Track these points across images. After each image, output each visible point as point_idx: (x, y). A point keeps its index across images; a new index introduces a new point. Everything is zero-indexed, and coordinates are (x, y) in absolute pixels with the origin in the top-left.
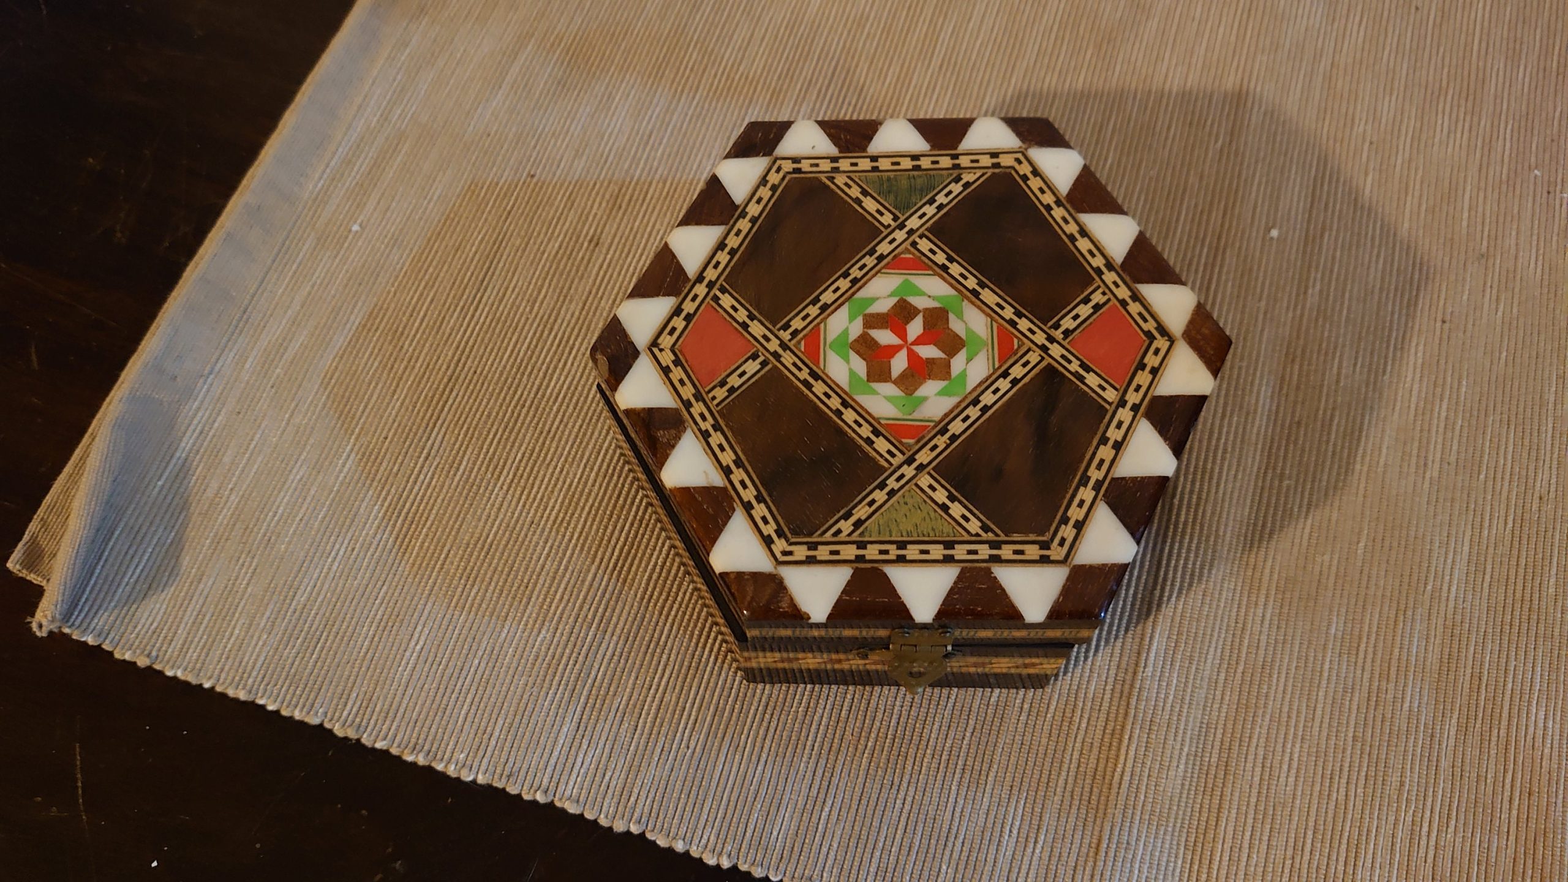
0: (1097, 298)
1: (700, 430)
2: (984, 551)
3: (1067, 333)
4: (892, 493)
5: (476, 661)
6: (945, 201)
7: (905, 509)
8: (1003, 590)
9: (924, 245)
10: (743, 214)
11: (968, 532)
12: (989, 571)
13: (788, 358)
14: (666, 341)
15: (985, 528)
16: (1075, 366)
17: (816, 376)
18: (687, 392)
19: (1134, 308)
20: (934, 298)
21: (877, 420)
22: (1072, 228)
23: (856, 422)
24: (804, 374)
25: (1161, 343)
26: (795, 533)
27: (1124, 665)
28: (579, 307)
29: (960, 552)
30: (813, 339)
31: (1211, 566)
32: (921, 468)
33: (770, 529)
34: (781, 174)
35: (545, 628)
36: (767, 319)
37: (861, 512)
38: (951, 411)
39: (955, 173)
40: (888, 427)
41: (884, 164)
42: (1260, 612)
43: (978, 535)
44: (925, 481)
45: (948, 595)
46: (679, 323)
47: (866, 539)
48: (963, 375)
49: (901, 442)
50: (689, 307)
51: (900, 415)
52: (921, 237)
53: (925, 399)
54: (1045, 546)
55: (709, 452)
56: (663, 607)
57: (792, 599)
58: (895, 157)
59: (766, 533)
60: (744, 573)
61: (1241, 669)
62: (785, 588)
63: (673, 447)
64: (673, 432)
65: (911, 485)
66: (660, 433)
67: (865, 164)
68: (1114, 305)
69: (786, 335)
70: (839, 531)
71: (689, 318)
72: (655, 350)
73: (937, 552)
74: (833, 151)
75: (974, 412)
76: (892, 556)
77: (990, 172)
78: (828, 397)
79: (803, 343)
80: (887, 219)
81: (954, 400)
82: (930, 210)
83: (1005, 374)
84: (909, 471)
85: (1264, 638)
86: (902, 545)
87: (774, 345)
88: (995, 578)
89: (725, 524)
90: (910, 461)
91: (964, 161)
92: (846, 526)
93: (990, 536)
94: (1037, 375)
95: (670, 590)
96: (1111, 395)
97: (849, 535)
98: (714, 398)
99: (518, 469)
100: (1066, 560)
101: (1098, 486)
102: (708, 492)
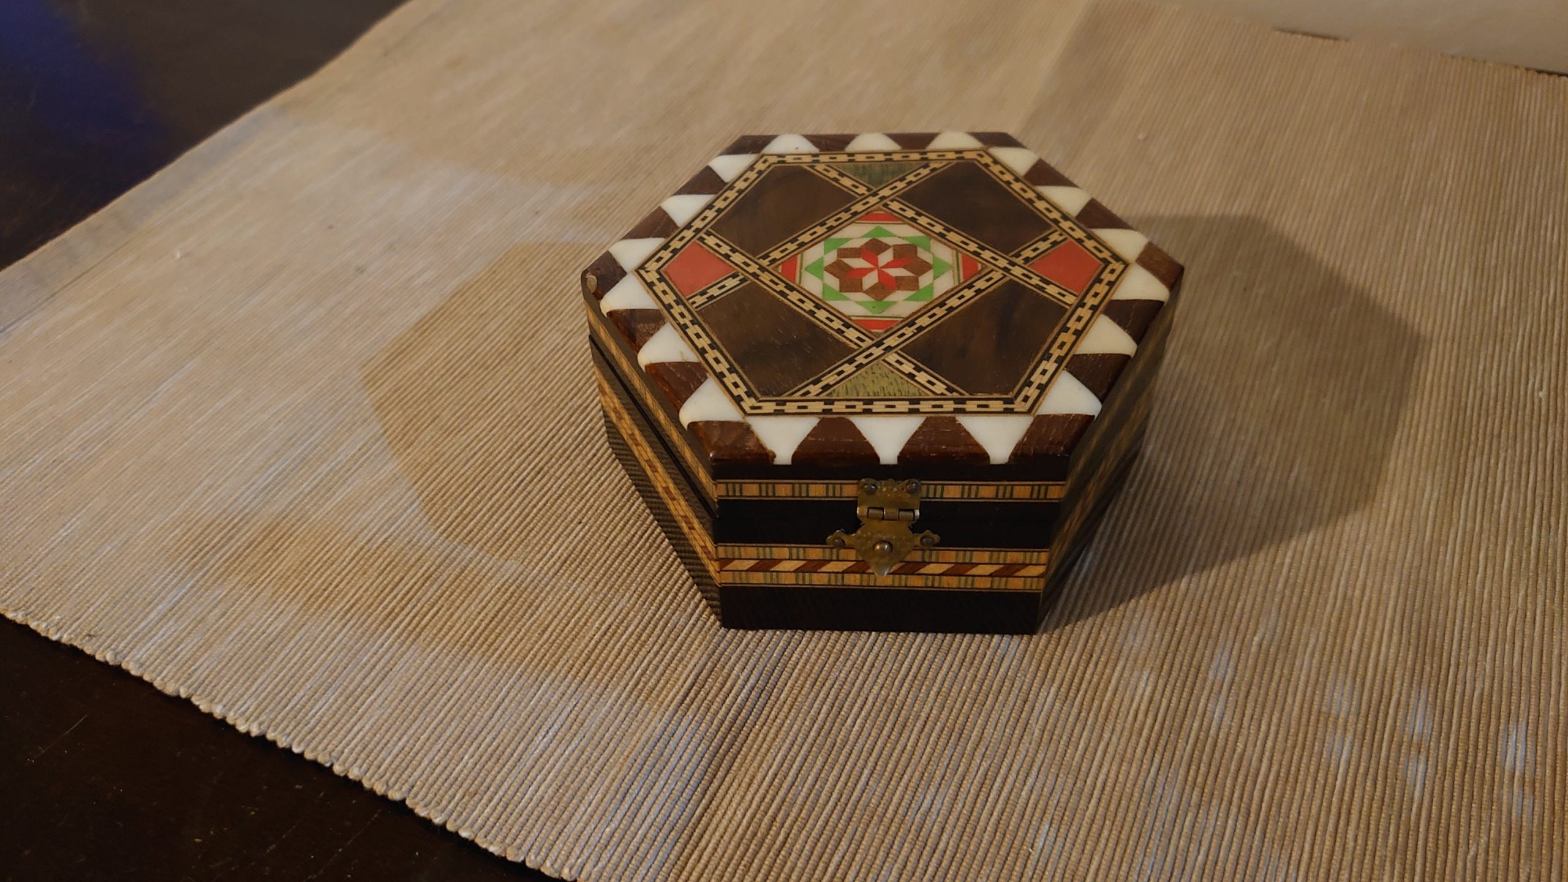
0: (1055, 237)
1: (679, 324)
2: (949, 406)
3: (1027, 260)
4: (860, 366)
6: (914, 179)
7: (871, 377)
8: (968, 433)
9: (895, 206)
10: (731, 188)
11: (933, 393)
12: (954, 420)
13: (766, 277)
14: (653, 266)
15: (950, 389)
16: (1035, 281)
17: (792, 289)
18: (670, 299)
19: (1090, 244)
20: (904, 238)
21: (849, 317)
22: (1030, 195)
23: (828, 318)
24: (781, 287)
25: (1116, 266)
26: (764, 394)
29: (925, 406)
30: (790, 265)
32: (889, 349)
33: (741, 391)
34: (767, 164)
36: (748, 251)
37: (830, 379)
38: (919, 311)
39: (924, 163)
40: (858, 322)
41: (859, 158)
43: (942, 394)
44: (892, 358)
45: (913, 436)
46: (666, 255)
47: (834, 398)
48: (931, 287)
49: (870, 332)
50: (676, 244)
51: (870, 314)
52: (892, 201)
53: (894, 303)
54: (1010, 401)
55: (686, 338)
57: (758, 440)
58: (870, 154)
59: (736, 394)
60: (712, 422)
62: (752, 432)
63: (652, 335)
64: (653, 325)
65: (880, 360)
66: (640, 326)
67: (842, 158)
68: (1072, 243)
69: (765, 263)
70: (808, 393)
71: (675, 251)
72: (642, 272)
73: (903, 406)
74: (815, 150)
75: (940, 312)
76: (859, 409)
77: (955, 162)
78: (802, 302)
79: (780, 267)
80: (862, 190)
81: (921, 304)
82: (900, 185)
83: (970, 287)
84: (877, 352)
86: (870, 402)
87: (753, 268)
88: (960, 424)
89: (697, 388)
90: (878, 344)
91: (931, 156)
92: (814, 390)
93: (955, 395)
94: (999, 287)
96: (1070, 299)
97: (818, 395)
98: (694, 303)
100: (1029, 412)
101: (1060, 360)
102: (682, 366)
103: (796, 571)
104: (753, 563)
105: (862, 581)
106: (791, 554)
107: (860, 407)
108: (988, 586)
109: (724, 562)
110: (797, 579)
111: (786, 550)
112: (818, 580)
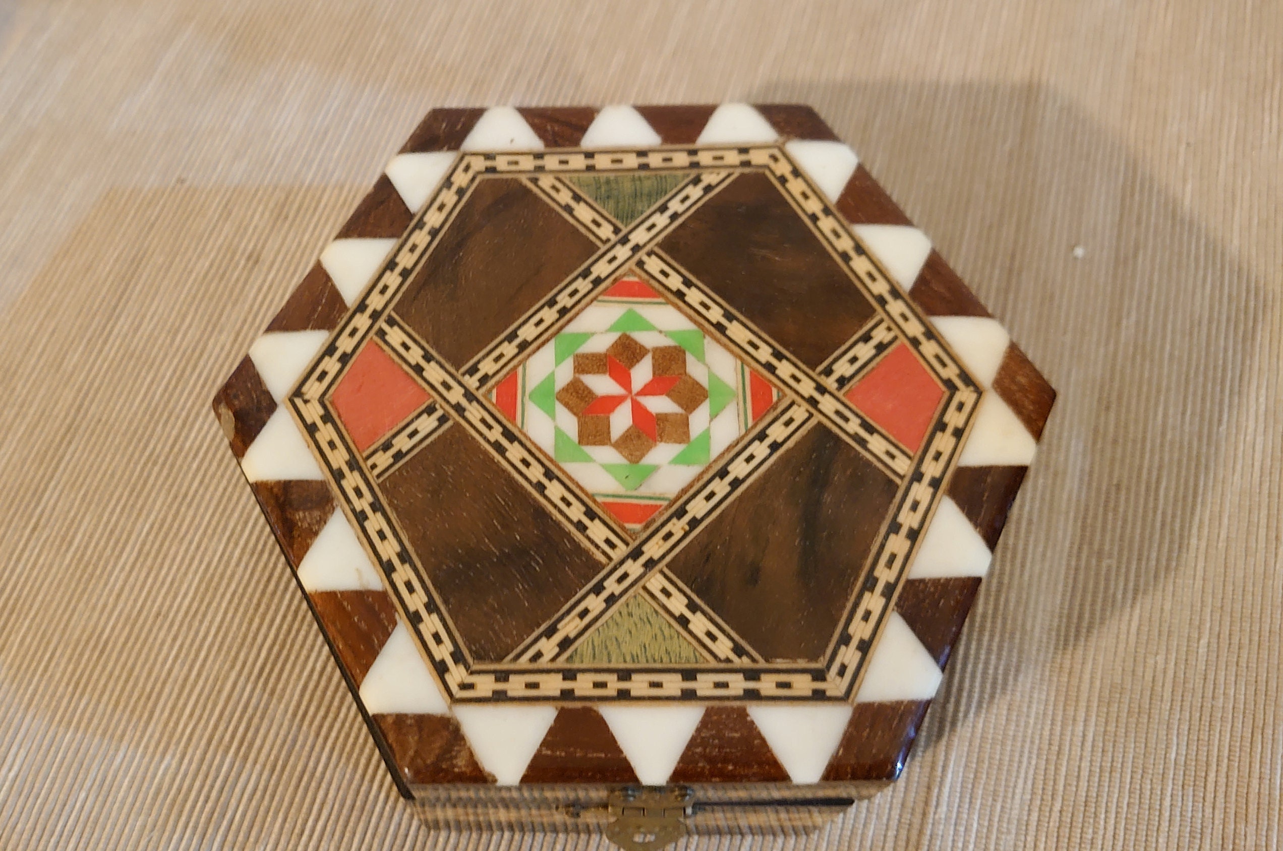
0: (881, 335)
1: (353, 510)
2: (738, 684)
3: (841, 381)
4: (611, 600)
5: (83, 795)
6: (680, 208)
7: (627, 623)
8: (764, 740)
9: (654, 265)
10: (420, 225)
11: (715, 656)
12: (743, 714)
13: (474, 413)
14: (314, 389)
15: (739, 651)
16: (853, 426)
17: (512, 437)
18: (339, 458)
19: (929, 348)
20: (666, 334)
21: (592, 497)
22: (844, 244)
23: (563, 499)
24: (496, 434)
25: (965, 395)
26: (479, 657)
27: (910, 804)
28: (231, 338)
29: (704, 685)
30: (508, 387)
31: (1018, 671)
32: (650, 564)
33: (443, 652)
34: (470, 174)
35: (170, 752)
36: (448, 359)
37: (569, 626)
38: (691, 486)
39: (693, 173)
40: (606, 506)
41: (602, 162)
42: (1080, 728)
43: (728, 660)
44: (656, 582)
45: (687, 747)
46: (331, 365)
47: (576, 665)
48: (706, 435)
49: (623, 528)
50: (346, 344)
51: (621, 490)
52: (649, 254)
53: (656, 468)
54: (819, 675)
55: (365, 541)
56: (321, 727)
57: (471, 754)
58: (616, 153)
59: (438, 658)
61: (1057, 807)
62: (463, 737)
63: (316, 534)
64: (316, 514)
65: (638, 588)
66: (300, 515)
67: (577, 162)
68: (903, 346)
69: (472, 382)
70: (538, 655)
71: (344, 359)
72: (299, 402)
73: (673, 684)
74: (537, 144)
75: (720, 487)
76: (611, 691)
77: (737, 173)
78: (527, 464)
79: (494, 391)
80: (606, 231)
81: (693, 471)
82: (661, 220)
83: (762, 436)
84: (634, 568)
85: (1085, 764)
86: (625, 675)
87: (456, 395)
88: (752, 722)
89: (382, 644)
90: (636, 554)
91: (705, 158)
92: (548, 647)
93: (745, 662)
94: (805, 438)
95: (331, 703)
96: (902, 465)
97: (553, 660)
98: (374, 466)
99: (144, 544)
100: (846, 697)
101: (888, 592)
102: (360, 597)
107: (614, 685)
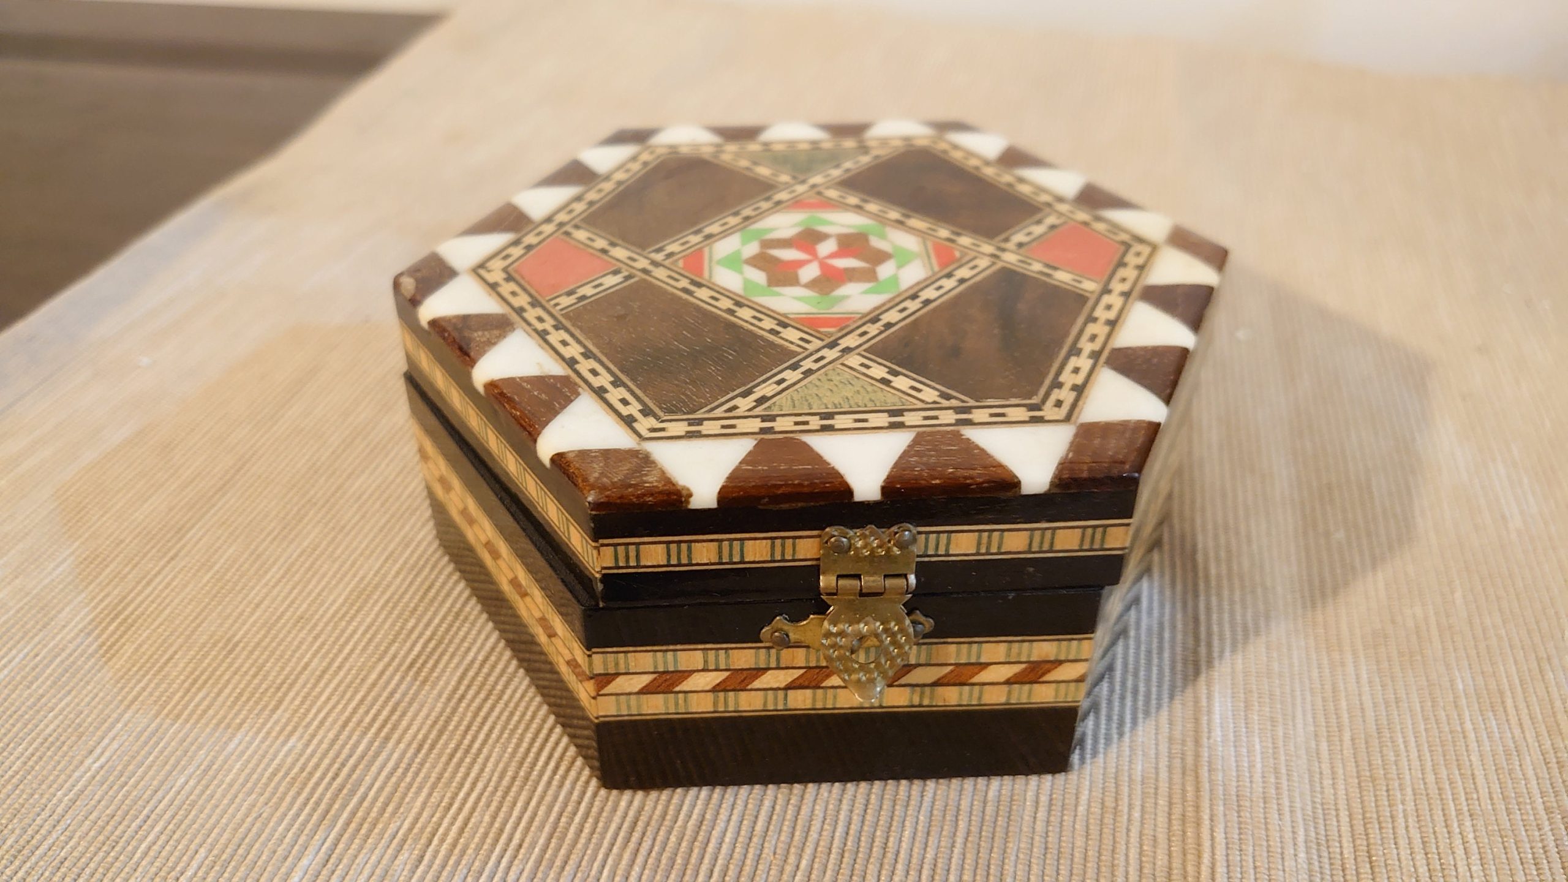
0: (1051, 220)
1: (536, 330)
2: (948, 417)
3: (1020, 245)
4: (808, 373)
6: (852, 166)
7: (827, 385)
8: (983, 450)
9: (833, 194)
10: (606, 180)
11: (922, 401)
12: (958, 435)
13: (661, 273)
14: (498, 264)
15: (946, 397)
16: (1036, 267)
17: (699, 285)
18: (520, 301)
19: (1100, 226)
20: (848, 227)
21: (785, 315)
22: (1007, 179)
23: (755, 318)
24: (684, 283)
25: (1146, 250)
26: (669, 411)
29: (912, 419)
30: (695, 261)
32: (847, 350)
33: (634, 409)
34: (655, 155)
36: (634, 245)
37: (766, 390)
38: (883, 305)
39: (863, 150)
40: (800, 320)
41: (778, 147)
43: (935, 402)
44: (854, 360)
45: (901, 458)
46: (516, 252)
47: (775, 413)
48: (895, 279)
49: (819, 332)
50: (530, 239)
51: (814, 310)
52: (827, 188)
53: (847, 297)
54: (1035, 407)
55: (546, 347)
57: (663, 472)
58: (791, 144)
59: (625, 413)
60: (590, 451)
62: (653, 462)
63: (494, 344)
64: (495, 333)
65: (837, 364)
66: (477, 335)
67: (755, 148)
68: (1074, 226)
69: (659, 257)
70: (735, 408)
71: (529, 248)
72: (482, 272)
73: (883, 419)
74: (718, 140)
75: (912, 305)
76: (813, 426)
77: (902, 150)
78: (717, 300)
79: (681, 261)
80: (784, 179)
81: (884, 297)
82: (836, 172)
83: (949, 276)
84: (831, 354)
86: (830, 416)
87: (642, 263)
88: (968, 439)
89: (564, 407)
90: (832, 345)
91: (870, 143)
92: (744, 404)
93: (954, 403)
94: (989, 276)
96: (1090, 286)
97: (750, 410)
98: (557, 305)
100: (1068, 419)
101: (1095, 355)
102: (541, 381)
103: (715, 690)
104: (646, 679)
105: (814, 700)
106: (706, 662)
107: (815, 422)
108: (1003, 700)
109: (603, 680)
110: (715, 704)
111: (699, 655)
112: (749, 703)
